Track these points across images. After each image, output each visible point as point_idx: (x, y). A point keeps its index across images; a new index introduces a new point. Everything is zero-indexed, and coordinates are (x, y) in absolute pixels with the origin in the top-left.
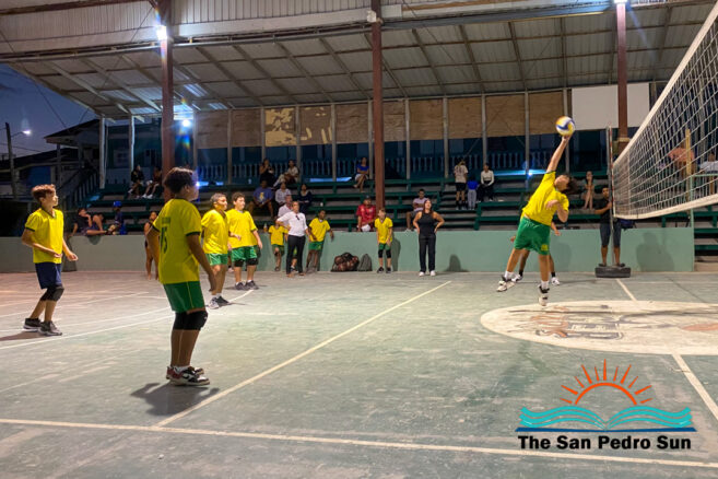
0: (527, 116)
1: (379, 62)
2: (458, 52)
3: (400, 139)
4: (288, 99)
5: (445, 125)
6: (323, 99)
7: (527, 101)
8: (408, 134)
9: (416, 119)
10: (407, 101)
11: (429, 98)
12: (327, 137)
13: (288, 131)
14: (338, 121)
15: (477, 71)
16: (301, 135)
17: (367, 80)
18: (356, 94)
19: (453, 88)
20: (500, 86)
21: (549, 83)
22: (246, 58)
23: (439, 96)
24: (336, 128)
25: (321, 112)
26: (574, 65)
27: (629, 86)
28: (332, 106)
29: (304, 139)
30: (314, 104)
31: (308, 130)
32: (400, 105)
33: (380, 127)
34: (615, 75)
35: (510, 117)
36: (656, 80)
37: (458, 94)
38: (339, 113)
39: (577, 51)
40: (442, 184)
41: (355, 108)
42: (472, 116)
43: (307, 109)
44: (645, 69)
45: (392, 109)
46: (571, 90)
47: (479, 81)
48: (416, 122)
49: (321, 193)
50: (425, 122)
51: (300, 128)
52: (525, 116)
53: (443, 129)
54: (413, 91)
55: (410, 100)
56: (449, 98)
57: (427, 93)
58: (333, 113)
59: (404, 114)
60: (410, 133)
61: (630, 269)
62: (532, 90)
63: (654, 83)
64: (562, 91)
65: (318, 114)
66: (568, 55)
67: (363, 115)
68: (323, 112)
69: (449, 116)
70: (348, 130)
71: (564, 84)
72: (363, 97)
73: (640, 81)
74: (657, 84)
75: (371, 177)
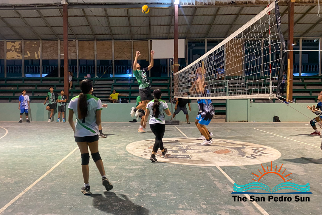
1: (66, 23)
2: (103, 20)
3: (74, 58)
4: (19, 37)
5: (95, 53)
6: (36, 38)
7: (132, 44)
8: (77, 57)
9: (81, 49)
10: (77, 41)
11: (88, 40)
12: (38, 56)
13: (18, 52)
14: (43, 49)
15: (111, 30)
16: (25, 54)
17: (60, 30)
18: (53, 37)
19: (99, 36)
20: (121, 37)
21: (142, 37)
23: (92, 40)
24: (42, 52)
26: (154, 30)
28: (41, 41)
29: (26, 56)
30: (32, 40)
31: (28, 52)
32: (74, 43)
33: (66, 52)
34: (171, 35)
35: (125, 51)
36: (188, 38)
37: (101, 39)
38: (44, 45)
39: (156, 24)
40: (94, 80)
41: (52, 43)
42: (107, 50)
43: (28, 42)
44: (183, 33)
45: (70, 44)
46: (152, 40)
47: (112, 34)
48: (81, 51)
49: (34, 83)
50: (86, 51)
51: (24, 51)
52: (131, 51)
53: (94, 55)
54: (80, 36)
55: (79, 41)
56: (97, 41)
57: (87, 38)
58: (41, 45)
59: (76, 47)
60: (79, 56)
61: (179, 121)
62: (135, 39)
63: (187, 39)
64: (148, 41)
65: (33, 45)
66: (151, 25)
67: (56, 46)
68: (36, 44)
69: (97, 49)
70: (48, 53)
71: (149, 38)
72: (56, 38)
73: (181, 38)
74: (188, 40)
75: (59, 76)
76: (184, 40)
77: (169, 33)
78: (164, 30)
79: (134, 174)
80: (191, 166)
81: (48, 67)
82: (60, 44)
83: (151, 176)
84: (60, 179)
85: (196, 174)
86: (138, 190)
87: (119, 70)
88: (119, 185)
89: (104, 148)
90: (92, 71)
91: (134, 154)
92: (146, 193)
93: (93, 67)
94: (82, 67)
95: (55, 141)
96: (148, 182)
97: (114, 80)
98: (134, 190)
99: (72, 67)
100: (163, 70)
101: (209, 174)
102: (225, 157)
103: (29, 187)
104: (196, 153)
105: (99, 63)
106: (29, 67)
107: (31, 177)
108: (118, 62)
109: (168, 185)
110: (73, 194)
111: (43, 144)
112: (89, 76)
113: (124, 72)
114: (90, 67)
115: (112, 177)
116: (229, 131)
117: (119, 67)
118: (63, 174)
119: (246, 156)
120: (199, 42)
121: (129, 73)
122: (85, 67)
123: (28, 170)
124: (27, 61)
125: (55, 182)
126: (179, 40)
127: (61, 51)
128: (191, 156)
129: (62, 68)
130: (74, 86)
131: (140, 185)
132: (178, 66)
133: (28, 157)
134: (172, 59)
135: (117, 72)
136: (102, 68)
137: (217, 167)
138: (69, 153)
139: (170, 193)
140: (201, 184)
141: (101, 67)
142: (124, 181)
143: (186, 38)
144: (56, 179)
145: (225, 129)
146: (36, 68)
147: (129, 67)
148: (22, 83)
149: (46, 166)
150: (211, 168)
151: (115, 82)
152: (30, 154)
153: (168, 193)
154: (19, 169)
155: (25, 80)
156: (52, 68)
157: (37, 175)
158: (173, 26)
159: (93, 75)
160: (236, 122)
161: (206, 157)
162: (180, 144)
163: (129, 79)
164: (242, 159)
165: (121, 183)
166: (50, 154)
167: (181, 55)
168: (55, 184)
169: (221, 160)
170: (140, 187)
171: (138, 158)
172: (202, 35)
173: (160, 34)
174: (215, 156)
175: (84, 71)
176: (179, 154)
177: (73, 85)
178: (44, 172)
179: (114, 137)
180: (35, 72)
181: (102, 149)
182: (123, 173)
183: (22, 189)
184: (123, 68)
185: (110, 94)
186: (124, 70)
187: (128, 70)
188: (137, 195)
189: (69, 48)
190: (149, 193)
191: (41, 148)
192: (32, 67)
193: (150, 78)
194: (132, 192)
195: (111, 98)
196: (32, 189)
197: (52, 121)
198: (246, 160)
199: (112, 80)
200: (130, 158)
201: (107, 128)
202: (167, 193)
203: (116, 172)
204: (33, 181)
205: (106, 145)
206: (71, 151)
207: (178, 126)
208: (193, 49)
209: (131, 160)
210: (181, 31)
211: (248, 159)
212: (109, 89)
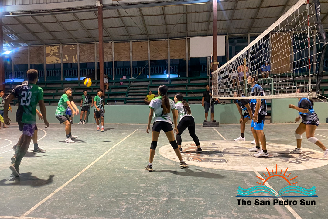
0: (169, 50)
1: (102, 25)
2: (138, 21)
3: (110, 60)
4: (57, 41)
5: (131, 55)
6: (74, 41)
7: (169, 43)
8: (113, 59)
9: (117, 51)
10: (113, 43)
11: (123, 41)
12: (75, 59)
13: (57, 56)
14: (80, 52)
15: (146, 30)
16: (63, 58)
17: (95, 33)
18: (89, 40)
19: (134, 37)
20: (156, 36)
21: (179, 35)
22: (37, 22)
23: (128, 41)
24: (80, 55)
25: (72, 47)
26: (192, 27)
28: (78, 45)
29: (64, 60)
30: (69, 44)
31: (66, 56)
32: (110, 45)
33: (101, 54)
34: (210, 32)
35: (161, 51)
36: (228, 34)
37: (137, 40)
38: (81, 48)
39: (193, 21)
40: (129, 82)
41: (89, 46)
42: (143, 50)
43: (66, 46)
44: (224, 29)
45: (106, 46)
46: (189, 38)
47: (147, 34)
48: (117, 52)
49: (72, 86)
50: (121, 53)
51: (62, 55)
52: (168, 50)
53: (130, 56)
54: (116, 38)
55: (114, 42)
56: (133, 42)
57: (122, 39)
58: (78, 48)
59: (112, 49)
60: (114, 58)
61: (219, 123)
62: (171, 38)
63: (228, 36)
64: (185, 39)
65: (71, 49)
66: (188, 22)
67: (92, 49)
68: (73, 47)
69: (133, 50)
70: (85, 56)
71: (186, 36)
72: (93, 41)
73: (221, 35)
75: (96, 79)
76: (224, 36)
77: (207, 30)
78: (203, 26)
79: (164, 178)
80: (227, 171)
81: (86, 70)
82: (97, 46)
83: (182, 180)
84: (90, 181)
85: (230, 179)
86: (167, 194)
87: (156, 71)
88: (148, 188)
89: (136, 150)
90: (128, 73)
91: (166, 158)
92: (175, 197)
93: (129, 68)
94: (119, 69)
95: (90, 143)
96: (177, 187)
97: (150, 81)
98: (162, 195)
99: (109, 69)
100: (203, 69)
101: (245, 179)
102: (265, 162)
103: (59, 188)
104: (234, 157)
105: (136, 64)
106: (69, 70)
107: (62, 178)
108: (154, 62)
109: (199, 190)
110: (101, 196)
111: (78, 146)
112: (124, 78)
113: (161, 72)
114: (127, 68)
115: (142, 180)
116: (273, 133)
117: (156, 67)
118: (93, 176)
119: (290, 161)
120: (242, 38)
121: (167, 73)
122: (122, 69)
123: (61, 171)
124: (65, 65)
125: (84, 184)
126: (218, 37)
127: (97, 54)
128: (227, 160)
129: (98, 71)
130: (110, 89)
131: (169, 189)
132: (218, 64)
133: (63, 158)
134: (210, 57)
135: (154, 72)
136: (139, 69)
137: (255, 172)
138: (102, 155)
139: (200, 199)
140: (235, 190)
141: (137, 68)
142: (153, 184)
143: (226, 34)
144: (87, 180)
145: (269, 132)
146: (75, 71)
147: (166, 67)
148: (61, 86)
149: (78, 168)
150: (248, 173)
151: (151, 83)
152: (65, 155)
153: (198, 199)
154: (53, 170)
155: (64, 83)
156: (90, 70)
157: (68, 176)
158: (212, 22)
159: (128, 76)
160: (283, 123)
161: (244, 161)
162: (217, 147)
163: (166, 79)
164: (284, 164)
165: (149, 187)
166: (84, 156)
167: (221, 52)
168: (84, 186)
169: (261, 165)
170: (169, 191)
171: (170, 161)
172: (244, 31)
173: (198, 31)
174: (254, 161)
175: (121, 73)
176: (214, 158)
177: (110, 87)
178: (76, 173)
179: (147, 140)
180: (74, 75)
181: (134, 152)
182: (153, 176)
183: (53, 190)
184: (160, 68)
185: (145, 95)
186: (161, 71)
187: (165, 71)
188: (165, 199)
189: (104, 50)
190: (178, 198)
191: (76, 150)
192: (71, 70)
193: (188, 77)
194: (159, 197)
195: (147, 99)
196: (62, 190)
197: (87, 122)
198: (289, 165)
199: (148, 81)
200: (162, 161)
201: (142, 130)
202: (196, 199)
203: (146, 175)
204: (64, 182)
205: (139, 148)
206: (104, 153)
207: (217, 128)
208: (236, 45)
209: (163, 164)
210: (221, 27)
211: (292, 163)
212: (145, 90)
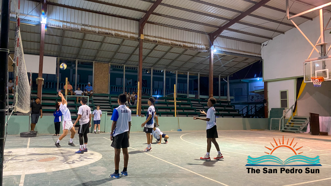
27: (44, 57)
44: (55, 52)
73: (53, 56)
74: (60, 58)
78: (36, 46)
128: (6, 167)
132: (42, 80)
143: (58, 57)
172: (73, 56)
210: (53, 50)
